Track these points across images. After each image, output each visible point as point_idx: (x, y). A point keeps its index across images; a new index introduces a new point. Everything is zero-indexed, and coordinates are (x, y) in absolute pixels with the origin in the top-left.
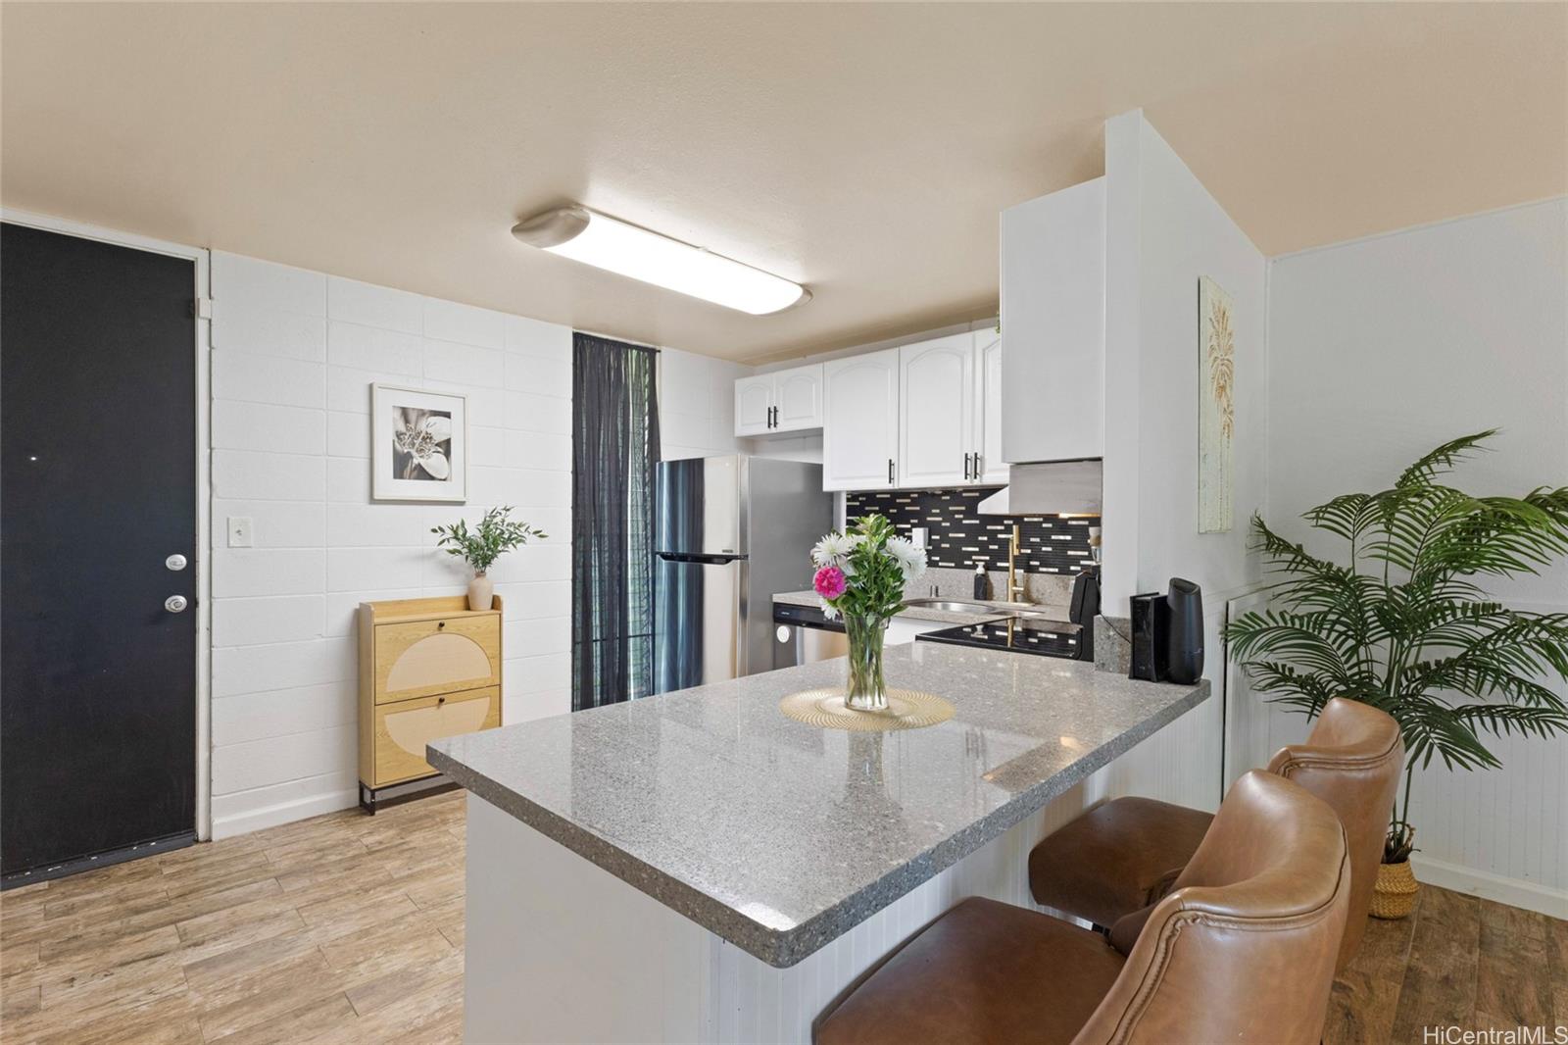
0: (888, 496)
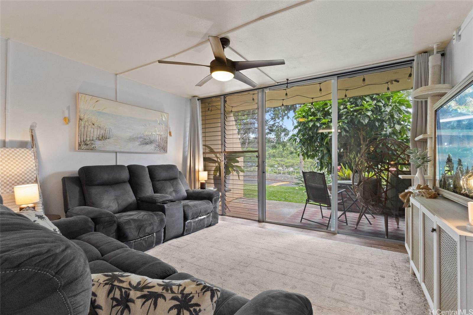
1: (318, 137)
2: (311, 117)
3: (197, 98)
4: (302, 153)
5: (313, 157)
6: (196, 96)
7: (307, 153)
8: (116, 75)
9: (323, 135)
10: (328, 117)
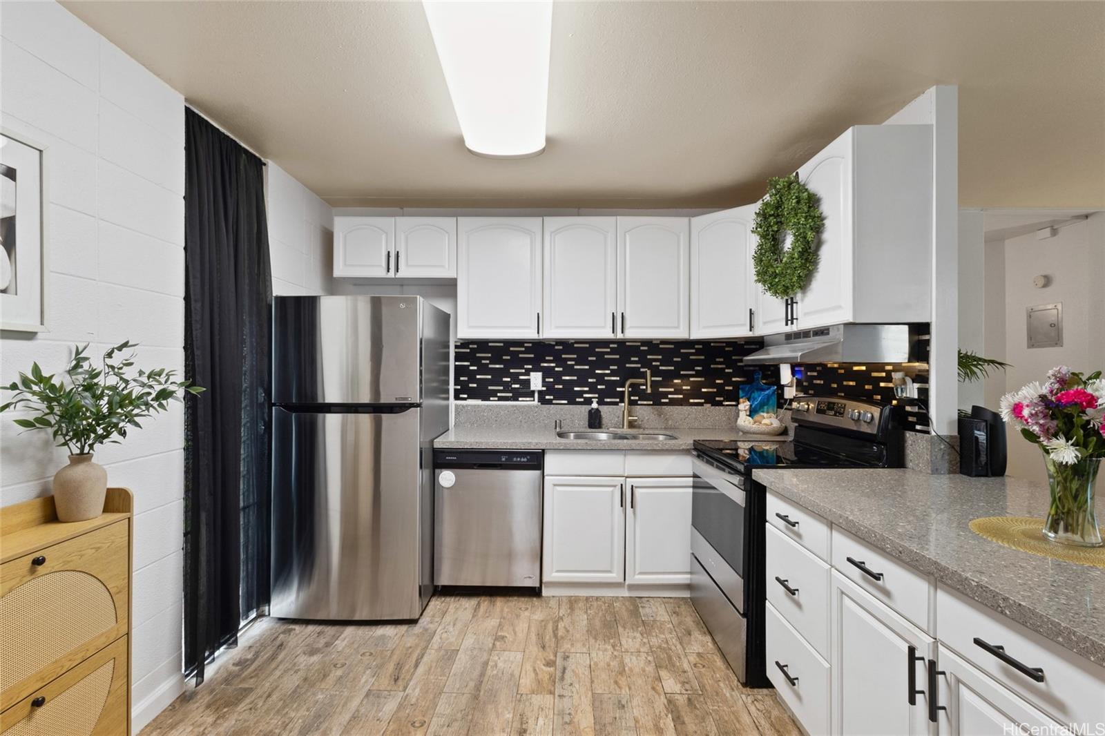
0: (502, 344)
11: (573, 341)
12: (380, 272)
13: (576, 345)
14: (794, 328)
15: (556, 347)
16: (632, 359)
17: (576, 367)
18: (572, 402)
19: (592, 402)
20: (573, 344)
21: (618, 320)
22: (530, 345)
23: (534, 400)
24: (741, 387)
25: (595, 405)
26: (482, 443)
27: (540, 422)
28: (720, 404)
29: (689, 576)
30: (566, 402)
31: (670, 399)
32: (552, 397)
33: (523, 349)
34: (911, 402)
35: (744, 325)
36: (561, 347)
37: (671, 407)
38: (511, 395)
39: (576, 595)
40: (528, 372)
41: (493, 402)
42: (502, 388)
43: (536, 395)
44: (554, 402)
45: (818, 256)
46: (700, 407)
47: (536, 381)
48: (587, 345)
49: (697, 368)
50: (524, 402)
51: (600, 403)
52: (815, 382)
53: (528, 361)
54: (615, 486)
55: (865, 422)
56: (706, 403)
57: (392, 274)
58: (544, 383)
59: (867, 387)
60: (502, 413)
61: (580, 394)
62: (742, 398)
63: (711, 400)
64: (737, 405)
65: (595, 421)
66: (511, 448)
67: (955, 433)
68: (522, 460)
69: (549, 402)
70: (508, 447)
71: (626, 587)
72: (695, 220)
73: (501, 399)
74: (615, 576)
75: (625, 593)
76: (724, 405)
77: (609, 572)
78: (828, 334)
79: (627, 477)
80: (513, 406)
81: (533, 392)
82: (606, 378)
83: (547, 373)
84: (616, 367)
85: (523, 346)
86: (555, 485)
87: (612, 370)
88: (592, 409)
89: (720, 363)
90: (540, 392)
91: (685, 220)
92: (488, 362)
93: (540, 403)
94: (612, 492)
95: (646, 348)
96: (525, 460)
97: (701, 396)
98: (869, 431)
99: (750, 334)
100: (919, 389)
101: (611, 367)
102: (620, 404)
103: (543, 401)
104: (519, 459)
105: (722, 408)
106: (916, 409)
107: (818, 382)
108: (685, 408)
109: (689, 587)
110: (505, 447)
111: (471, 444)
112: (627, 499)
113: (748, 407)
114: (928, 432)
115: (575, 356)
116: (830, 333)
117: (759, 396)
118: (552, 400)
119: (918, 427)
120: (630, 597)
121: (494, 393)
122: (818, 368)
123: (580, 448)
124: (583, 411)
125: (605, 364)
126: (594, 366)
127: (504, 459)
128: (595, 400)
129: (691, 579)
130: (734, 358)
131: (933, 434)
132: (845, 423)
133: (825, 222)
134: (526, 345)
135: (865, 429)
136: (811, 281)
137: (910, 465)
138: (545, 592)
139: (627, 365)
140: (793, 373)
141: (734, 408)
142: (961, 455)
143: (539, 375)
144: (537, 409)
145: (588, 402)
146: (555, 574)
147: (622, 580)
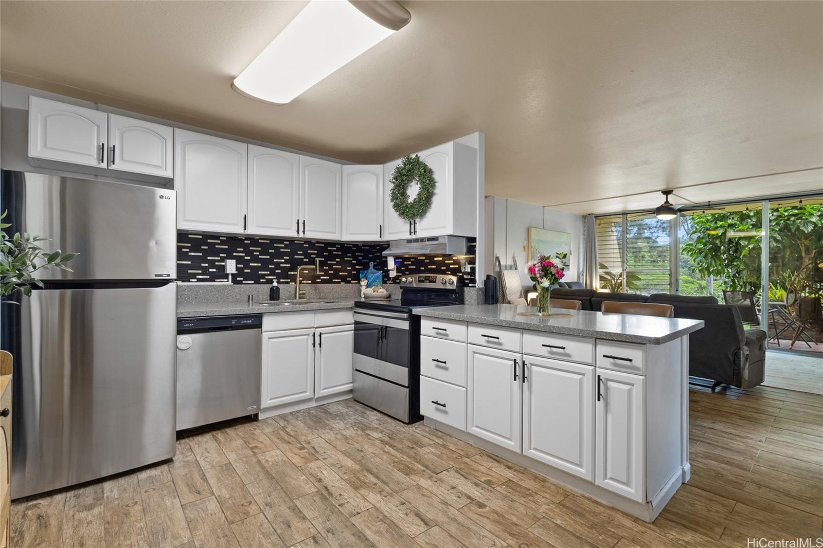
0: (201, 237)
1: (731, 248)
2: (721, 223)
3: (594, 216)
4: (700, 268)
5: (718, 273)
6: (592, 214)
7: (707, 269)
8: (544, 207)
9: (740, 246)
10: (747, 222)
11: (258, 238)
12: (93, 162)
13: (260, 241)
14: (414, 237)
15: (245, 242)
16: (299, 252)
17: (260, 257)
18: (257, 282)
19: (273, 282)
20: (258, 240)
21: (300, 225)
22: (225, 239)
23: (228, 281)
24: (361, 272)
25: (275, 284)
26: (216, 311)
27: (233, 298)
28: (349, 282)
29: (352, 385)
30: (253, 282)
31: (321, 279)
32: (242, 279)
33: (219, 241)
34: (468, 274)
35: (376, 234)
36: (249, 242)
37: (323, 285)
38: (208, 277)
39: (283, 413)
40: (223, 260)
41: (193, 283)
42: (200, 272)
43: (230, 277)
44: (244, 282)
45: (431, 200)
46: (339, 285)
47: (231, 266)
48: (269, 242)
49: (337, 260)
50: (218, 283)
51: (279, 282)
52: (410, 267)
53: (223, 251)
54: (309, 335)
55: (449, 283)
56: (342, 281)
57: (104, 165)
58: (237, 269)
59: (442, 268)
60: (201, 291)
61: (263, 276)
62: (362, 278)
63: (344, 280)
64: (359, 283)
65: (274, 295)
66: (239, 313)
67: (484, 287)
68: (248, 322)
69: (240, 282)
70: (237, 313)
71: (314, 400)
72: (345, 167)
73: (199, 280)
74: (308, 395)
75: (314, 404)
76: (351, 283)
77: (305, 392)
78: (438, 240)
79: (316, 328)
80: (211, 286)
81: (228, 275)
82: (281, 265)
83: (239, 260)
84: (288, 258)
85: (219, 239)
86: (270, 338)
87: (285, 260)
88: (273, 286)
89: (349, 257)
90: (233, 275)
91: (339, 165)
92: (188, 250)
93: (232, 284)
94: (307, 338)
95: (307, 246)
96: (250, 321)
97: (338, 277)
98: (451, 288)
99: (379, 239)
100: (471, 267)
101: (285, 258)
102: (291, 283)
103: (235, 282)
104: (245, 322)
105: (351, 284)
106: (469, 277)
107: (412, 267)
108: (331, 285)
109: (351, 391)
110: (235, 313)
111: (207, 313)
112: (317, 342)
113: (366, 284)
114: (475, 287)
115: (260, 249)
116: (439, 240)
117: (372, 277)
118: (242, 281)
119: (470, 285)
120: (317, 406)
121: (194, 276)
122: (411, 260)
123: (288, 310)
124: (266, 288)
125: (280, 255)
126: (273, 256)
127: (233, 323)
128: (275, 281)
129: (353, 386)
130: (357, 254)
131: (477, 287)
132: (438, 285)
133: (436, 184)
134: (221, 238)
135: (449, 287)
136: (426, 213)
137: (467, 302)
138: (261, 417)
139: (296, 257)
140: (395, 263)
141: (357, 284)
142: (485, 296)
143: (234, 262)
144: (230, 288)
145: (271, 282)
146: (269, 402)
147: (312, 396)
